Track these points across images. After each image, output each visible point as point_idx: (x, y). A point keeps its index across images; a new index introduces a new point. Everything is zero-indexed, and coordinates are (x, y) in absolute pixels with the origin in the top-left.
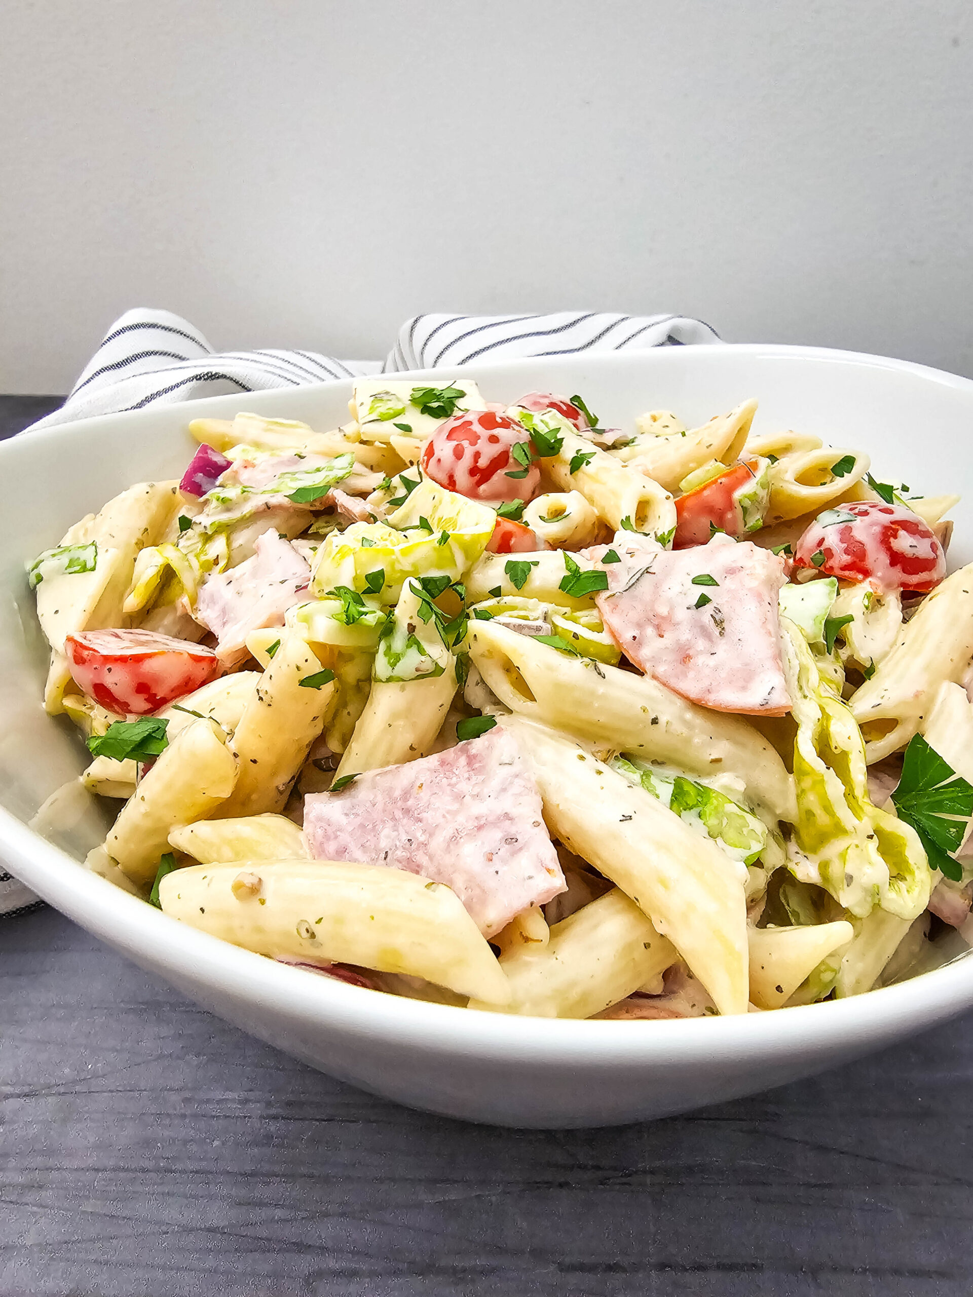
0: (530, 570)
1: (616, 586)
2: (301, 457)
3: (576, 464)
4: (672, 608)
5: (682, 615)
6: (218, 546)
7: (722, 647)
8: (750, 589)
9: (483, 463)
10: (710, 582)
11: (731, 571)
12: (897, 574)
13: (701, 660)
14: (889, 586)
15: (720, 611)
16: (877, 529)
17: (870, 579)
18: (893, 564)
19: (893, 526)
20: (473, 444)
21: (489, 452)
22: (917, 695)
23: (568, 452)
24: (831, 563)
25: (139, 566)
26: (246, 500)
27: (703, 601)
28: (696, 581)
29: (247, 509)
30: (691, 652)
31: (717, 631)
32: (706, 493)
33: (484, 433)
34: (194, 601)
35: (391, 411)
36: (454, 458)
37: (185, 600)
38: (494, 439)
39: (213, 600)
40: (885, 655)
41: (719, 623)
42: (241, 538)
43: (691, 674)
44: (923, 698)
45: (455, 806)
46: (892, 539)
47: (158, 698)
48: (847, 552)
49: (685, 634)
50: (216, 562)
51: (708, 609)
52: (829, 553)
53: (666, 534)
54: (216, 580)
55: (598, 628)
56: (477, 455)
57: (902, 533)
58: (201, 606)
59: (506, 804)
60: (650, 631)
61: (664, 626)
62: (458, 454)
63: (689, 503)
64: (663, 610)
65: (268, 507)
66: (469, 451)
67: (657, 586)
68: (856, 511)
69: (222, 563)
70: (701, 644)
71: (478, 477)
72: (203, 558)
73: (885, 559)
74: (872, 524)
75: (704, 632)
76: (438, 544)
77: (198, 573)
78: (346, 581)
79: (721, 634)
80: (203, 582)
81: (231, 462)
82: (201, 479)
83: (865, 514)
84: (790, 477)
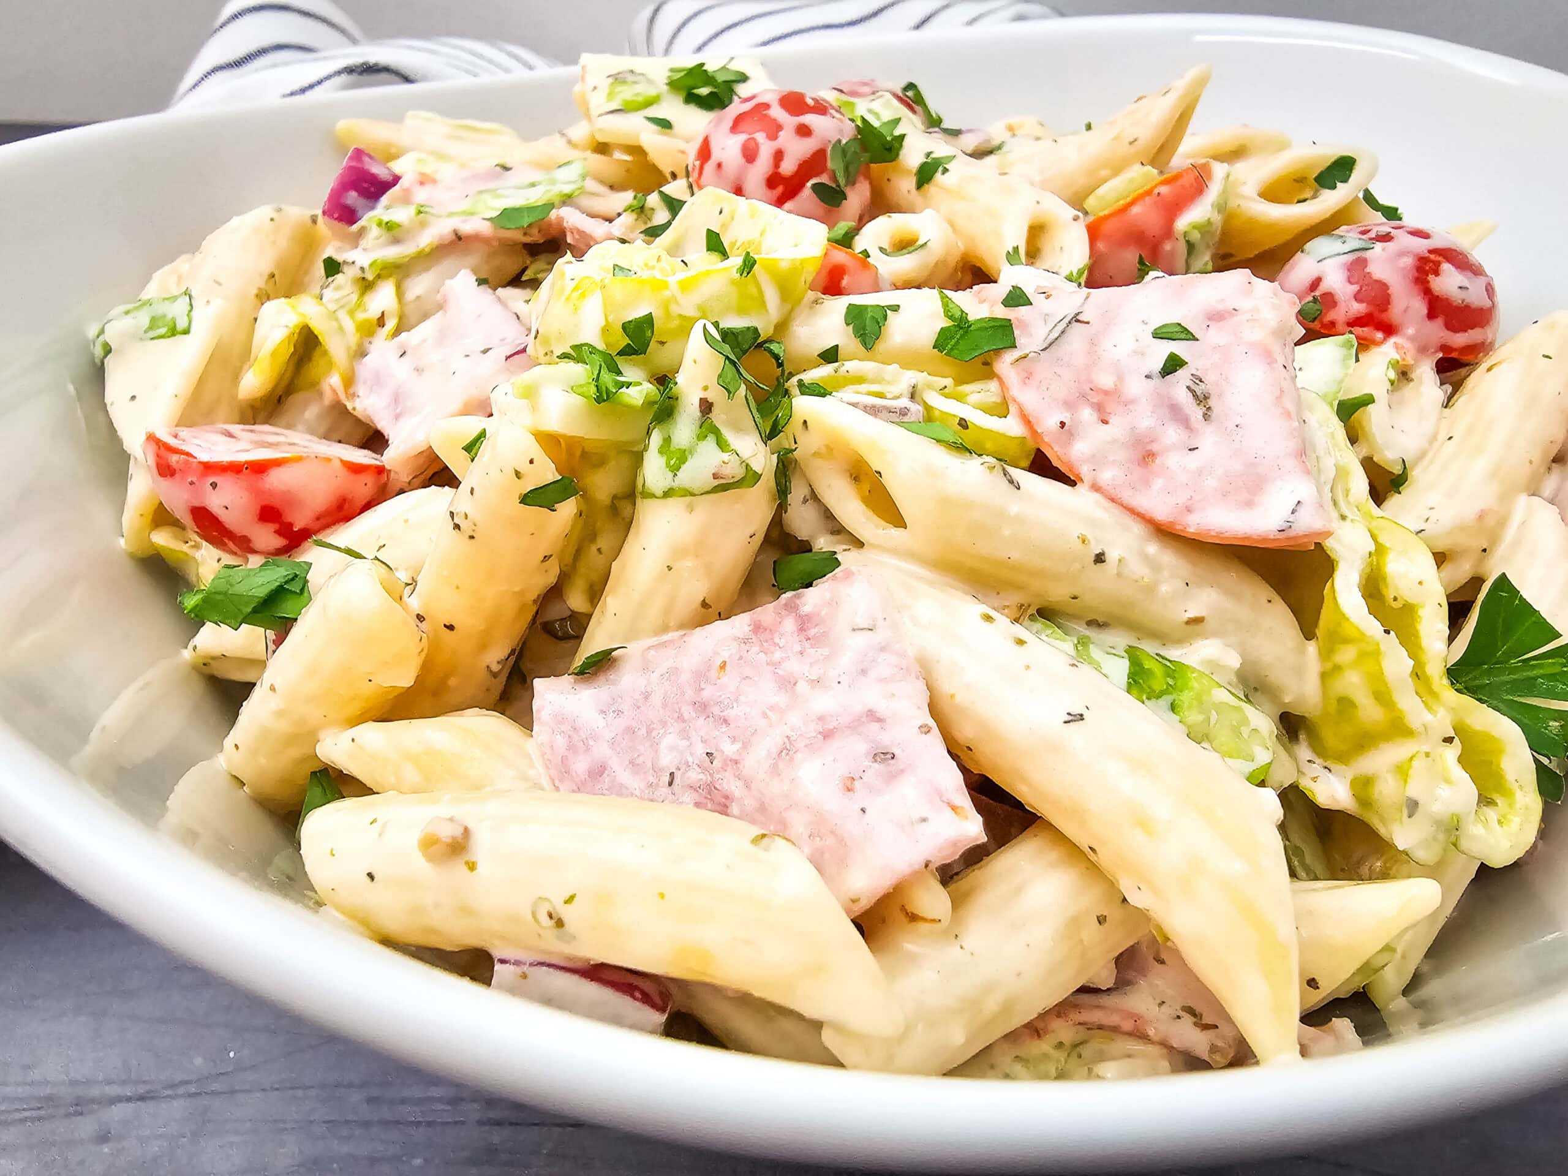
0: (885, 318)
1: (1029, 340)
2: (506, 169)
3: (926, 174)
4: (1120, 378)
5: (1137, 387)
6: (384, 298)
7: (1209, 439)
8: (1252, 344)
9: (788, 167)
10: (1183, 336)
11: (1216, 317)
12: (1437, 331)
13: (1175, 461)
14: (1423, 350)
15: (1201, 381)
16: (1408, 261)
17: (1393, 340)
18: (1431, 315)
19: (1432, 257)
20: (774, 136)
21: (797, 151)
22: (1481, 516)
23: (913, 155)
24: (1332, 316)
25: (261, 329)
26: (423, 225)
27: (1173, 365)
28: (1160, 334)
29: (426, 239)
30: (1155, 447)
31: (1195, 413)
32: (1136, 210)
33: (788, 121)
34: (349, 381)
35: (640, 99)
36: (742, 161)
37: (334, 380)
38: (804, 131)
39: (378, 381)
40: (1421, 456)
41: (1202, 399)
42: (419, 286)
43: (1158, 483)
44: (1490, 522)
45: (781, 699)
46: (1431, 277)
47: (295, 529)
48: (1357, 297)
49: (1145, 419)
50: (381, 321)
51: (1182, 376)
52: (1329, 300)
53: (1075, 274)
54: (382, 349)
55: (1001, 409)
56: (779, 156)
57: (1446, 267)
58: (361, 390)
59: (872, 696)
60: (1087, 414)
61: (1110, 407)
62: (750, 154)
63: (1108, 227)
64: (1106, 380)
65: (459, 237)
66: (766, 150)
67: (1093, 343)
68: (1372, 234)
69: (391, 324)
70: (1172, 434)
71: (780, 189)
72: (361, 316)
73: (1419, 307)
74: (1402, 254)
75: (1176, 413)
76: (739, 274)
77: (353, 338)
78: (590, 333)
79: (1206, 417)
80: (361, 353)
81: (399, 176)
82: (354, 200)
83: (1387, 239)
84: (1251, 191)
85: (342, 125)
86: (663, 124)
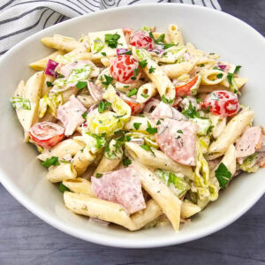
0: (139, 125)
3: (151, 71)
4: (172, 138)
5: (174, 140)
6: (59, 98)
8: (190, 136)
9: (127, 75)
10: (181, 132)
11: (186, 129)
12: (227, 114)
13: (177, 152)
14: (224, 117)
15: (182, 140)
16: (224, 103)
17: (220, 115)
18: (226, 112)
19: (228, 102)
20: (124, 69)
21: (128, 72)
23: (149, 67)
24: (211, 109)
26: (65, 86)
27: (179, 137)
28: (178, 132)
30: (175, 150)
33: (127, 66)
35: (100, 48)
37: (53, 114)
38: (129, 68)
39: (60, 113)
41: (182, 143)
42: (65, 95)
43: (175, 155)
46: (227, 106)
47: (52, 145)
48: (215, 108)
49: (174, 145)
50: (60, 102)
51: (180, 140)
52: (211, 107)
54: (60, 107)
55: (154, 141)
56: (125, 73)
57: (230, 104)
58: (58, 115)
60: (167, 144)
61: (170, 142)
62: (120, 72)
64: (170, 138)
66: (123, 72)
67: (169, 131)
70: (178, 148)
71: (125, 79)
72: (56, 102)
73: (224, 111)
74: (223, 101)
75: (179, 145)
77: (55, 106)
79: (182, 146)
80: (57, 108)
81: (57, 64)
82: (50, 70)
83: (222, 98)
84: (206, 77)
85: (43, 40)
86: (104, 54)
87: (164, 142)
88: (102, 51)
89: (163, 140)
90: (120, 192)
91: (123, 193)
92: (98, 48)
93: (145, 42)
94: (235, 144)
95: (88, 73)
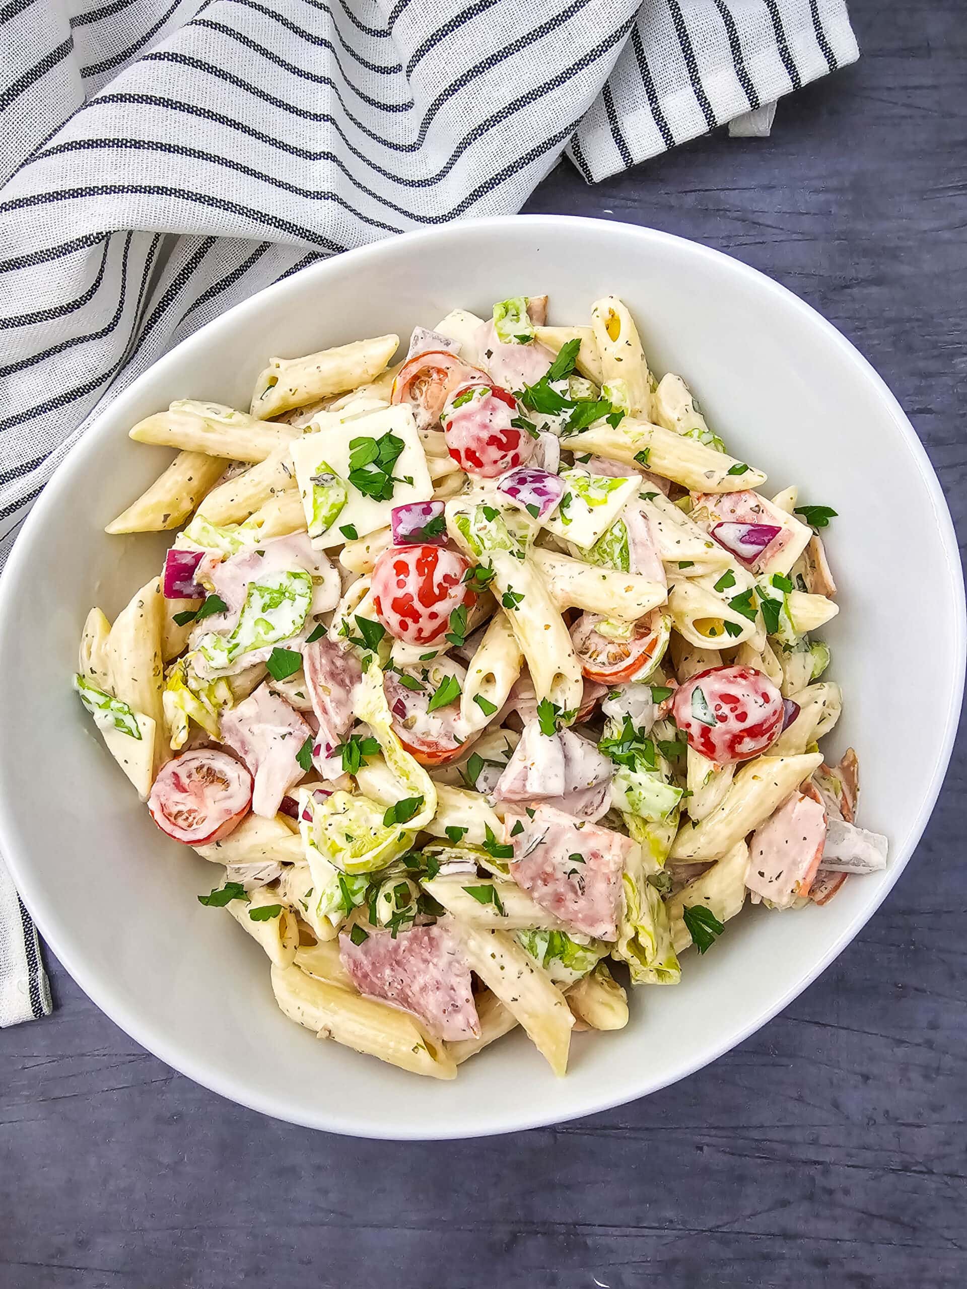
0: (462, 835)
1: (519, 854)
2: (261, 553)
4: (554, 869)
5: (559, 875)
6: (223, 691)
7: (582, 902)
8: (603, 873)
9: (425, 634)
10: (580, 861)
11: (595, 856)
13: (570, 904)
15: (583, 880)
20: (416, 621)
25: (167, 708)
27: (574, 871)
28: (572, 857)
30: (563, 898)
31: (580, 892)
33: (426, 611)
34: (218, 732)
35: (334, 510)
36: (400, 628)
38: (433, 616)
39: (232, 729)
40: (709, 814)
41: (582, 888)
43: (562, 910)
46: (737, 745)
48: (702, 746)
49: (561, 887)
50: (225, 703)
51: (575, 879)
53: (572, 711)
54: (230, 714)
58: (225, 735)
60: (540, 882)
64: (549, 870)
67: (546, 852)
69: (230, 704)
70: (570, 896)
71: (422, 641)
72: (214, 701)
74: (727, 732)
75: (573, 887)
77: (214, 714)
79: (582, 894)
80: (220, 715)
81: (198, 557)
82: (178, 585)
83: (723, 719)
84: (689, 622)
86: (350, 532)
87: (533, 879)
88: (344, 520)
89: (529, 873)
90: (416, 988)
91: (424, 989)
92: (325, 512)
93: (494, 453)
94: (749, 838)
95: (302, 604)
